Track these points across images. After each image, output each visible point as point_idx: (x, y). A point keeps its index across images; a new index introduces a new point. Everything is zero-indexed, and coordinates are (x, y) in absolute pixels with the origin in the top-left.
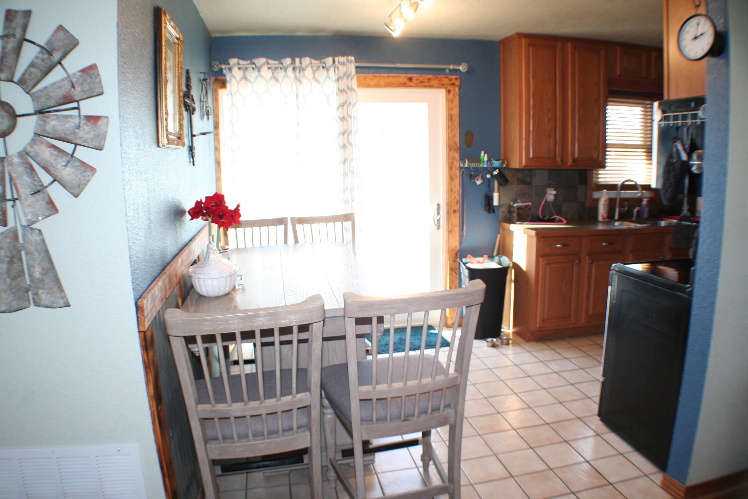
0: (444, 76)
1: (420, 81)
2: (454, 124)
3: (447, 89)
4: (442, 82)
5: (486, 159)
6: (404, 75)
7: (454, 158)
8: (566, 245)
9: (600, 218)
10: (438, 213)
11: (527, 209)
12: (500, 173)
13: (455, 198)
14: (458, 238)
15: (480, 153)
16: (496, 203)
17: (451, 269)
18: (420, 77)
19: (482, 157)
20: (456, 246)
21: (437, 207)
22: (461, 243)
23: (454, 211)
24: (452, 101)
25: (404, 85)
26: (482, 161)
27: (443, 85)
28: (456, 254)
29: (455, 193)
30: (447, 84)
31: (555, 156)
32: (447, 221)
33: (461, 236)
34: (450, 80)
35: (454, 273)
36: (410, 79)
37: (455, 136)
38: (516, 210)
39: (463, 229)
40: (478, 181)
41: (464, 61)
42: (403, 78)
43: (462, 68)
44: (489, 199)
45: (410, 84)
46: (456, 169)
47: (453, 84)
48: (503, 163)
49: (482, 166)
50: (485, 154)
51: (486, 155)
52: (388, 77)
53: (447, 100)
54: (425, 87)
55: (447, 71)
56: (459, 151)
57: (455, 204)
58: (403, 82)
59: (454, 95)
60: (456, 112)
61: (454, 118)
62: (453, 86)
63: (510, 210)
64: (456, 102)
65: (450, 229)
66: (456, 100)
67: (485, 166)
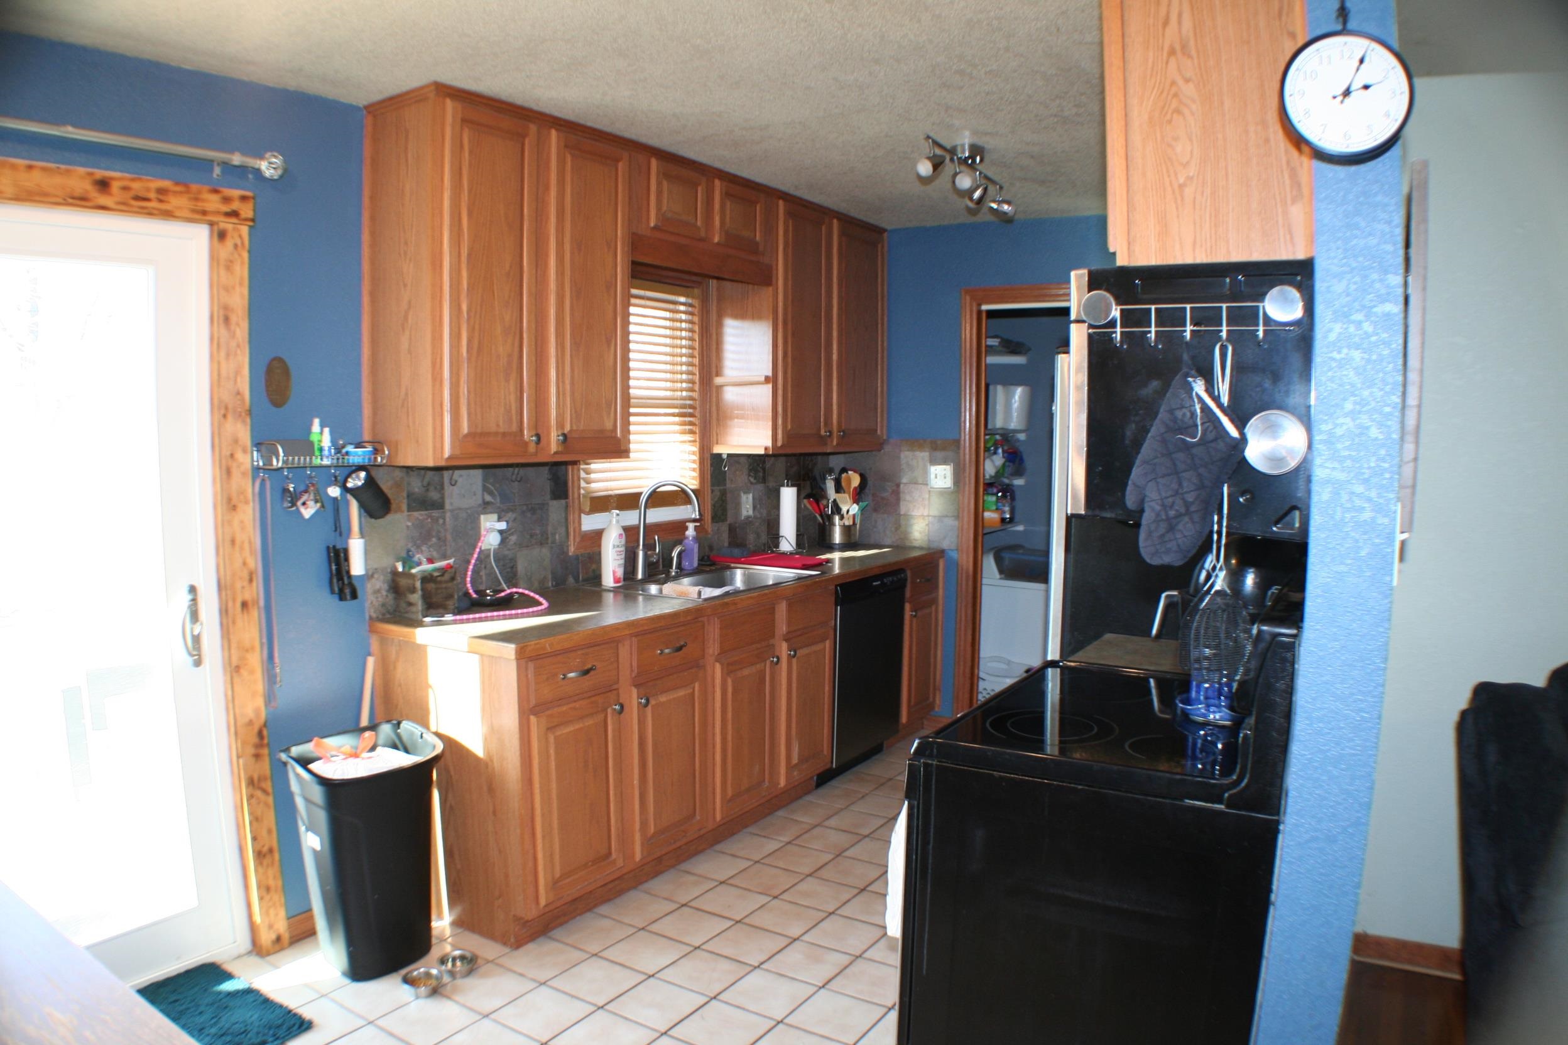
0: (206, 188)
1: (132, 193)
2: (233, 335)
3: (216, 228)
4: (201, 205)
5: (326, 441)
6: (82, 170)
7: (236, 441)
8: (587, 672)
9: (608, 581)
10: (194, 616)
11: (447, 577)
12: (370, 481)
13: (245, 564)
14: (260, 687)
15: (311, 424)
16: (357, 567)
17: (251, 782)
18: (133, 180)
19: (314, 437)
20: (257, 711)
21: (190, 597)
22: (269, 697)
23: (244, 605)
24: (229, 267)
25: (80, 201)
26: (316, 447)
27: (204, 213)
28: (260, 734)
29: (242, 549)
30: (218, 213)
31: (521, 430)
32: (222, 637)
33: (271, 678)
34: (227, 200)
35: (259, 793)
36: (103, 185)
37: (238, 372)
38: (418, 584)
39: (271, 657)
40: (306, 508)
41: (273, 148)
42: (79, 178)
43: (269, 166)
44: (338, 557)
45: (103, 200)
46: (244, 474)
47: (234, 214)
48: (376, 451)
49: (317, 461)
50: (322, 426)
51: (327, 430)
52: (30, 167)
53: (214, 258)
54: (150, 213)
55: (217, 171)
56: (248, 420)
57: (246, 583)
58: (78, 192)
59: (236, 246)
60: (239, 299)
61: (233, 319)
62: (234, 220)
63: (397, 586)
64: (242, 270)
65: (235, 661)
66: (242, 263)
67: (326, 462)
